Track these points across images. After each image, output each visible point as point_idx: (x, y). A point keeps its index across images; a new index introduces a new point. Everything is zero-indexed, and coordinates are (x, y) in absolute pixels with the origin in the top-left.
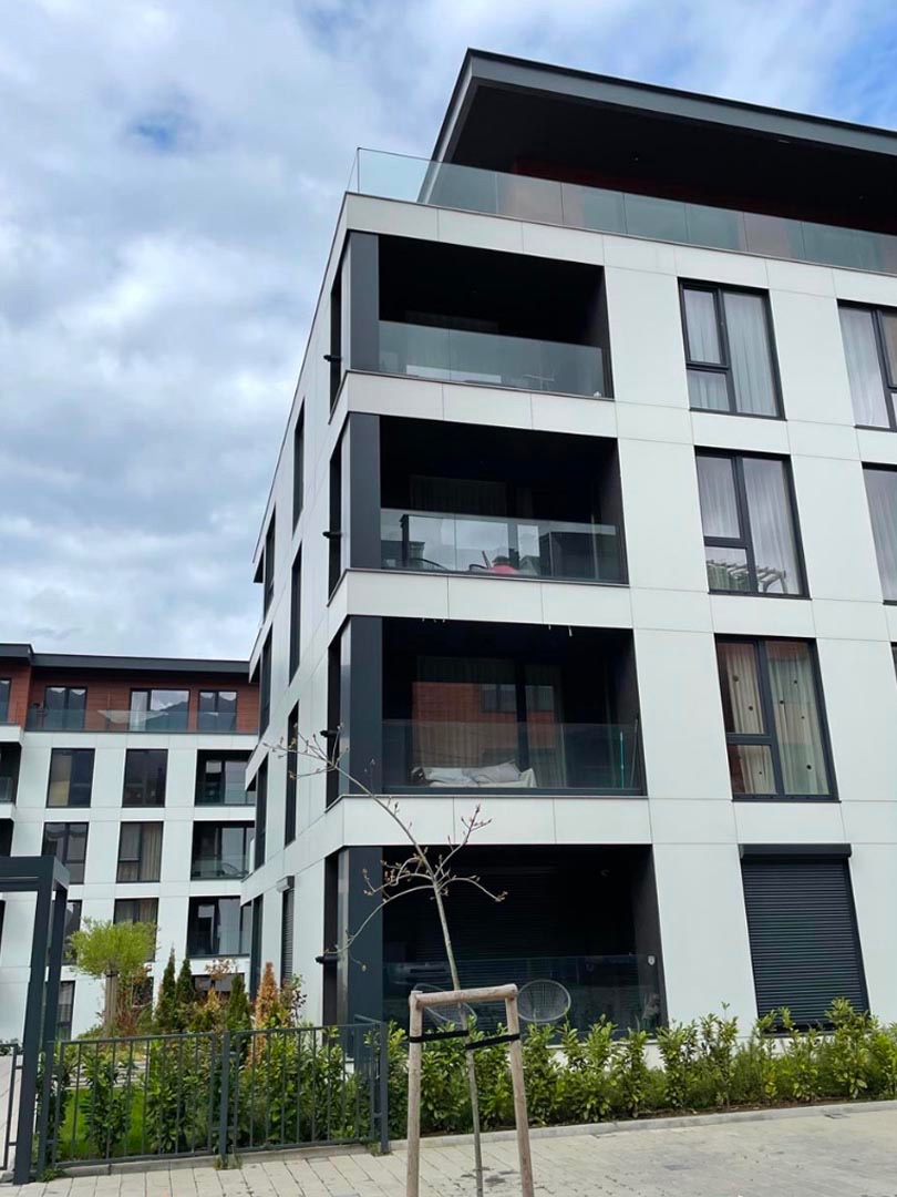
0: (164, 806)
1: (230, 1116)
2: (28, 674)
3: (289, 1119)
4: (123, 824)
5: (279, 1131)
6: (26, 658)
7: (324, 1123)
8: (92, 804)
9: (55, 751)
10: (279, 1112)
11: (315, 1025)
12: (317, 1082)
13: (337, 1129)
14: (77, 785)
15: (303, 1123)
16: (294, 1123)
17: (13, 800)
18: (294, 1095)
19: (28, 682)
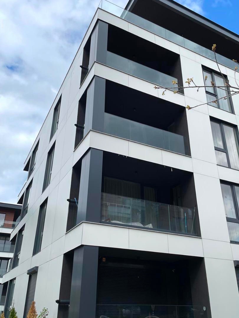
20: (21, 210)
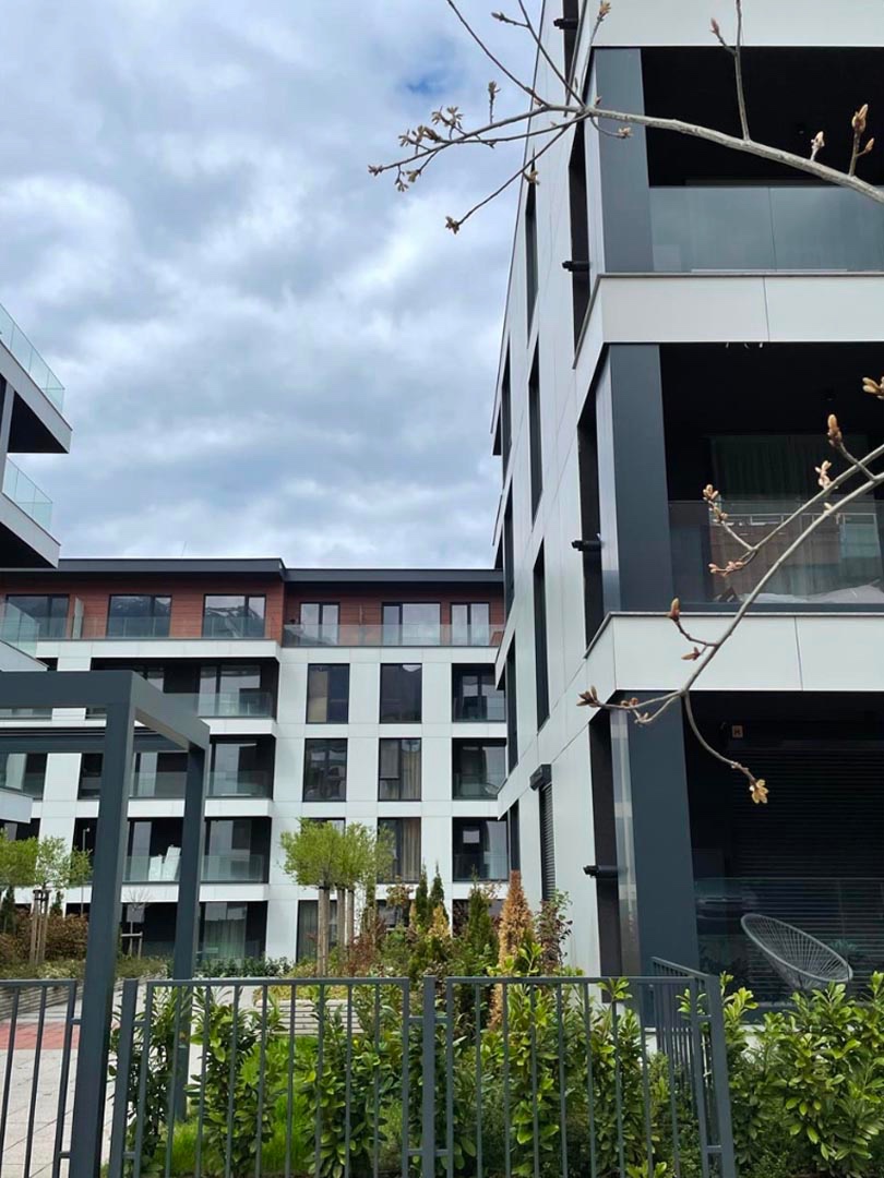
0: (421, 723)
1: (440, 1126)
2: (282, 590)
3: (548, 1141)
4: (381, 740)
5: (531, 1161)
6: (277, 573)
7: (614, 1152)
8: (350, 720)
9: (313, 668)
10: (529, 1128)
11: (587, 975)
12: (594, 1074)
13: (638, 1163)
14: (333, 701)
15: (574, 1146)
16: (558, 1146)
17: (274, 716)
18: (556, 1096)
19: (282, 597)
20: (502, 583)
